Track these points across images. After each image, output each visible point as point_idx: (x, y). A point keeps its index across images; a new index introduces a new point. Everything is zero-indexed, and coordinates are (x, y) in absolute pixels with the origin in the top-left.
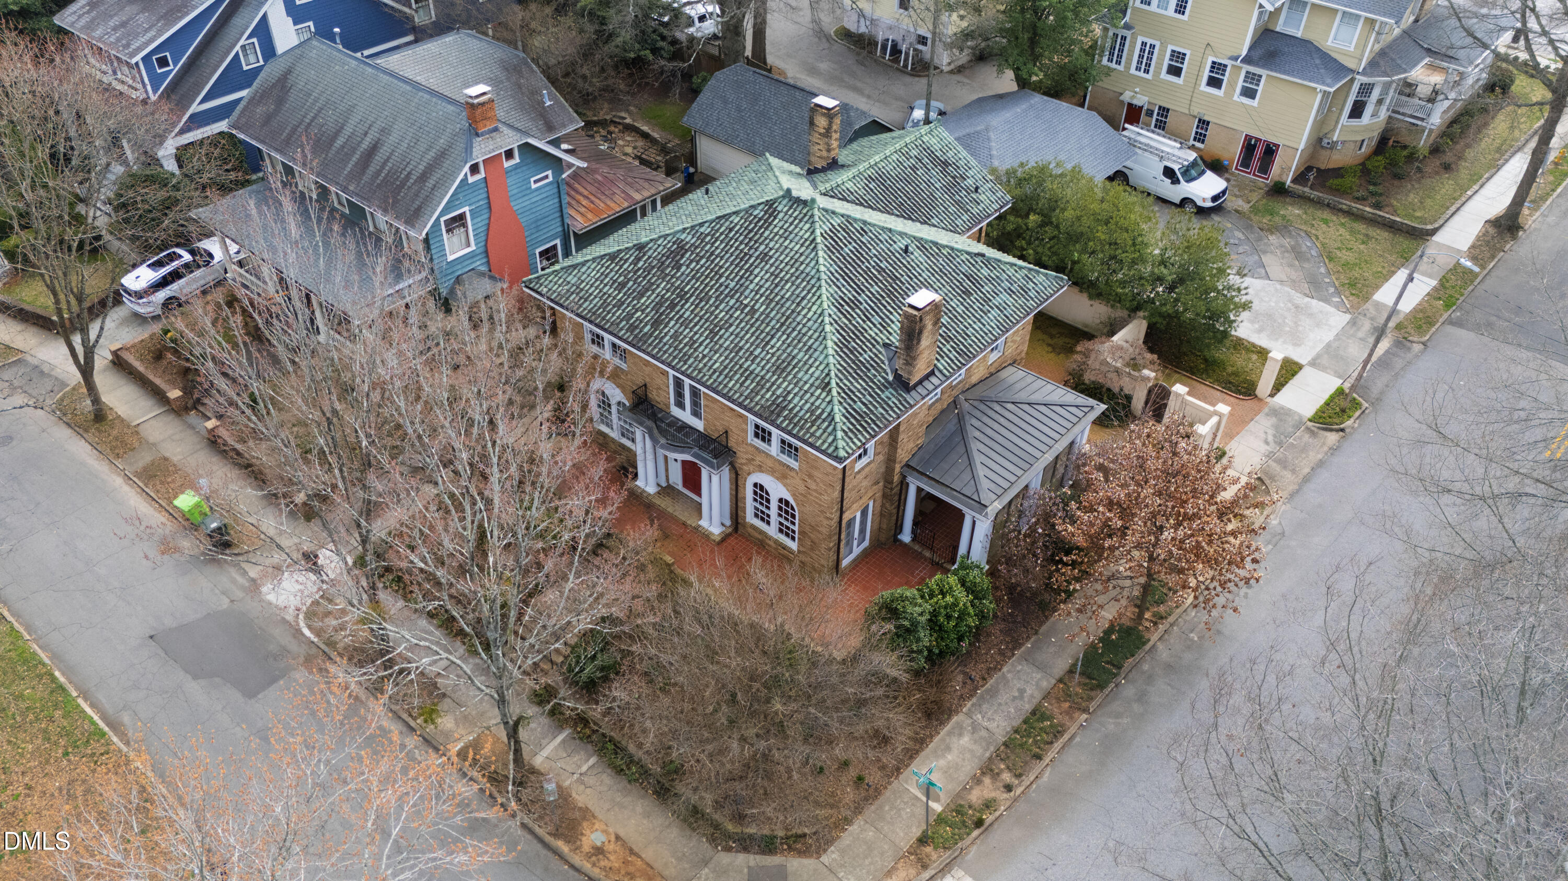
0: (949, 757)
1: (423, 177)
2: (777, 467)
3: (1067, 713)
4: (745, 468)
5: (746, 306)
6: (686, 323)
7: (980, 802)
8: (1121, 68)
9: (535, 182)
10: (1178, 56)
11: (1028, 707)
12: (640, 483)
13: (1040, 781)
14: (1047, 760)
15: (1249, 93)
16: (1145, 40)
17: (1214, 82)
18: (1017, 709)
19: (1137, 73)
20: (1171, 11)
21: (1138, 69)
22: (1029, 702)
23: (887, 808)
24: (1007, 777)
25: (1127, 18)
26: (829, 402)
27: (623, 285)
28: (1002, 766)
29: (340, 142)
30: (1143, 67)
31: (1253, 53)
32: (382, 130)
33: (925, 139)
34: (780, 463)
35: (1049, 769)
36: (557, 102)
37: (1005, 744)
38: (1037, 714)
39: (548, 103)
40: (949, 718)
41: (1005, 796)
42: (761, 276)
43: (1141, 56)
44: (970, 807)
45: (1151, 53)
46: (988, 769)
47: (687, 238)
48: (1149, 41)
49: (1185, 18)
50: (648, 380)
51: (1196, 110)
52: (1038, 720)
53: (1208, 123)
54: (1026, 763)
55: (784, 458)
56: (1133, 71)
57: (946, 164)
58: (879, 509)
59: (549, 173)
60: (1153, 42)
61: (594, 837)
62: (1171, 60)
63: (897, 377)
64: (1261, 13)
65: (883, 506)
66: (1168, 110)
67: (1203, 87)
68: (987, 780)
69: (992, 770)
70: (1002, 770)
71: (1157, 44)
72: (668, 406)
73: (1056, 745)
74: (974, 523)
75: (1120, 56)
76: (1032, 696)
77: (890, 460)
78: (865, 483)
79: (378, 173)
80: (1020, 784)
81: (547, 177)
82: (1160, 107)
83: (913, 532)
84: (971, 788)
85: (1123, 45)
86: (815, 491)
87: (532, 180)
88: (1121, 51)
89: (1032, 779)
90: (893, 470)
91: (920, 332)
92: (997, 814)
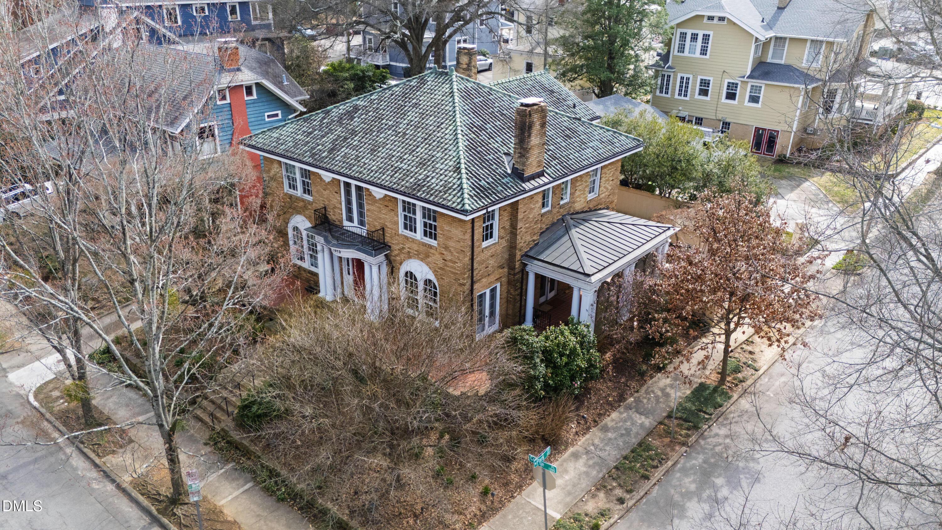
0: (567, 477)
2: (422, 249)
3: (669, 446)
4: (398, 258)
5: (400, 133)
6: (354, 148)
7: (596, 511)
8: (669, 96)
9: (269, 116)
10: (705, 83)
11: (634, 441)
12: (321, 295)
13: (648, 496)
14: (653, 480)
15: (754, 99)
16: (683, 75)
17: (731, 96)
18: (625, 443)
19: (680, 98)
20: (698, 54)
21: (680, 94)
22: (635, 437)
23: (510, 517)
24: (619, 492)
25: (670, 63)
26: (459, 179)
28: (614, 484)
30: (683, 93)
31: (754, 73)
33: (538, 78)
34: (424, 245)
35: (657, 487)
36: (292, 83)
37: (616, 468)
38: (643, 445)
39: (286, 83)
40: (566, 449)
41: (619, 507)
42: (412, 115)
43: (681, 86)
44: (586, 515)
45: (687, 83)
46: (601, 486)
48: (686, 76)
49: (707, 57)
50: (327, 203)
51: (720, 116)
52: (644, 450)
53: (729, 124)
54: (636, 482)
55: (427, 240)
56: (676, 96)
57: (552, 92)
58: (505, 295)
59: (279, 112)
60: (688, 76)
62: (701, 86)
63: (514, 169)
64: (757, 47)
65: (508, 292)
66: (702, 119)
67: (723, 100)
68: (602, 495)
69: (605, 487)
70: (614, 488)
71: (691, 76)
72: (341, 221)
73: (660, 469)
74: (580, 297)
75: (667, 89)
76: (637, 433)
77: (512, 247)
78: (492, 262)
80: (631, 498)
81: (277, 115)
82: (696, 118)
83: (534, 321)
84: (587, 501)
85: (668, 81)
86: (451, 261)
87: (266, 114)
88: (668, 85)
89: (642, 494)
90: (515, 256)
91: (530, 127)
92: (612, 521)
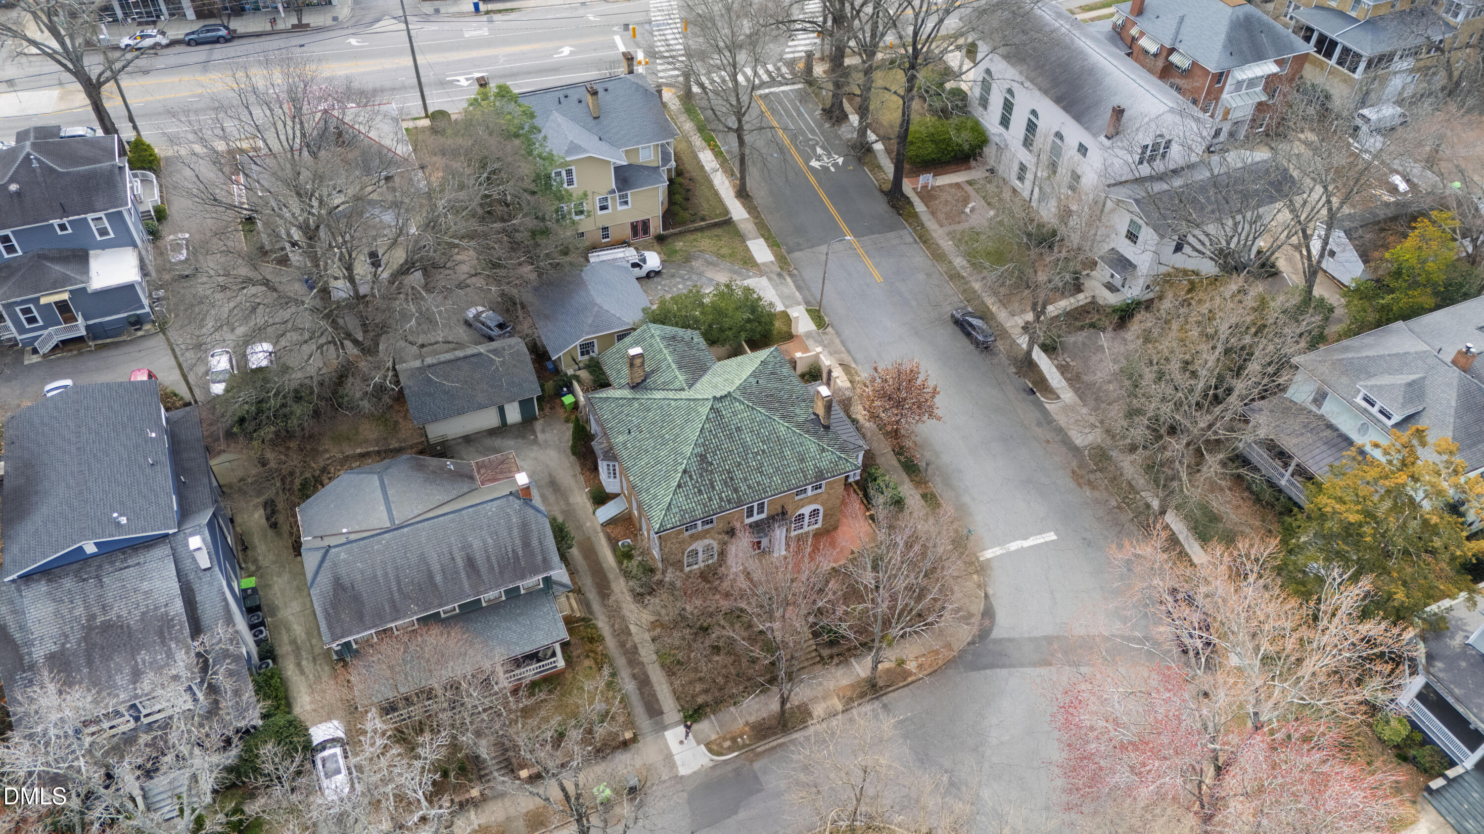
1: (526, 544)
5: (758, 452)
6: (746, 479)
15: (624, 204)
17: (603, 208)
20: (565, 186)
27: (700, 491)
29: (438, 578)
31: (618, 185)
32: (463, 548)
42: (747, 437)
47: (698, 450)
49: (575, 186)
51: (598, 225)
53: (608, 227)
61: (911, 666)
66: (584, 233)
67: (599, 212)
79: (492, 568)
